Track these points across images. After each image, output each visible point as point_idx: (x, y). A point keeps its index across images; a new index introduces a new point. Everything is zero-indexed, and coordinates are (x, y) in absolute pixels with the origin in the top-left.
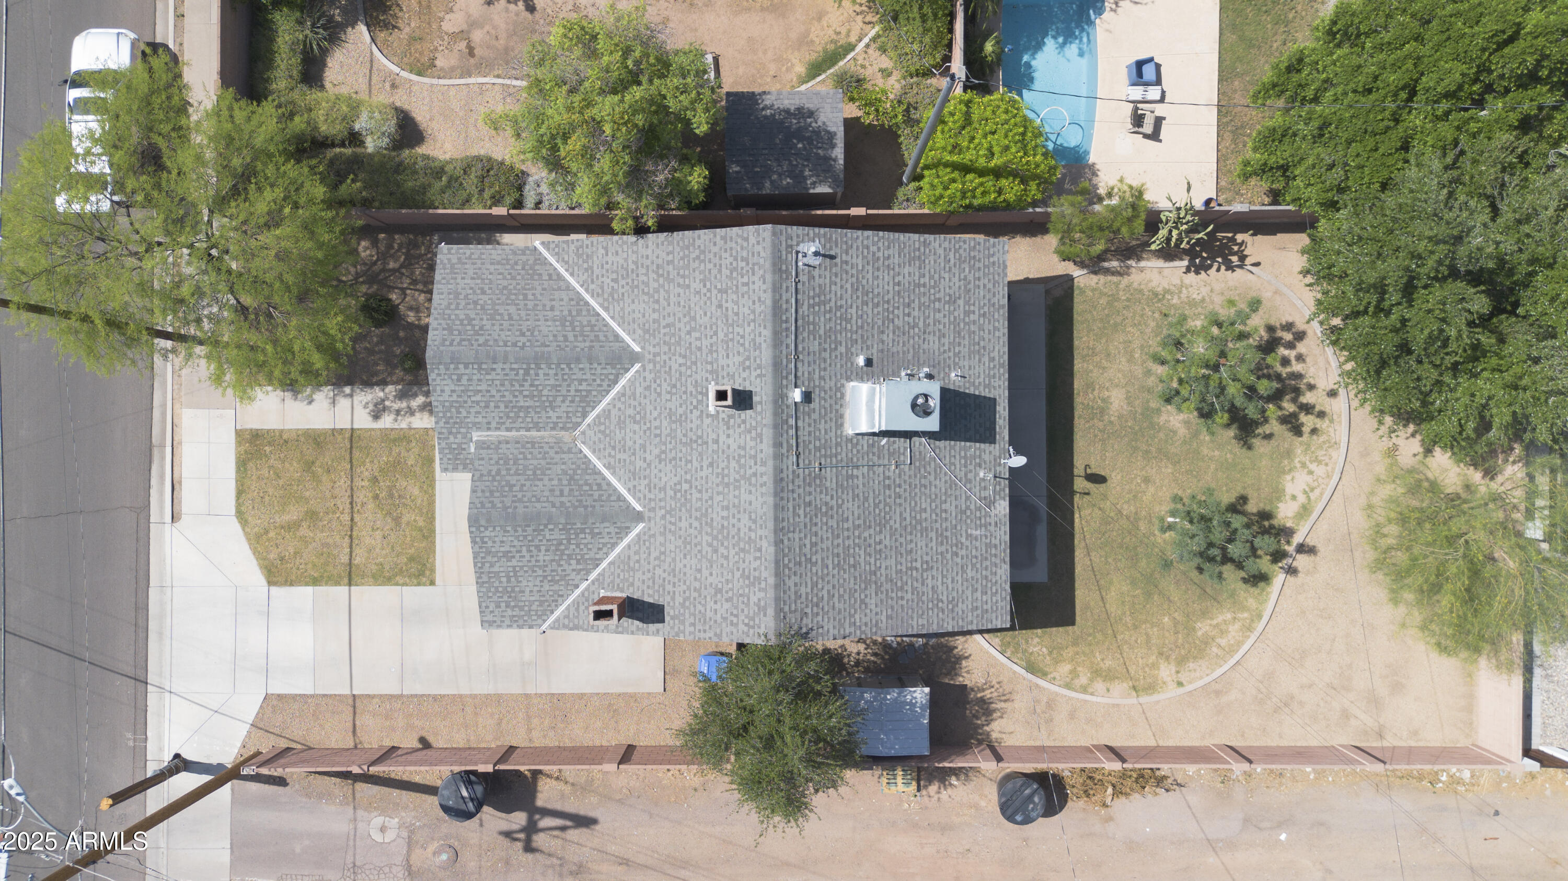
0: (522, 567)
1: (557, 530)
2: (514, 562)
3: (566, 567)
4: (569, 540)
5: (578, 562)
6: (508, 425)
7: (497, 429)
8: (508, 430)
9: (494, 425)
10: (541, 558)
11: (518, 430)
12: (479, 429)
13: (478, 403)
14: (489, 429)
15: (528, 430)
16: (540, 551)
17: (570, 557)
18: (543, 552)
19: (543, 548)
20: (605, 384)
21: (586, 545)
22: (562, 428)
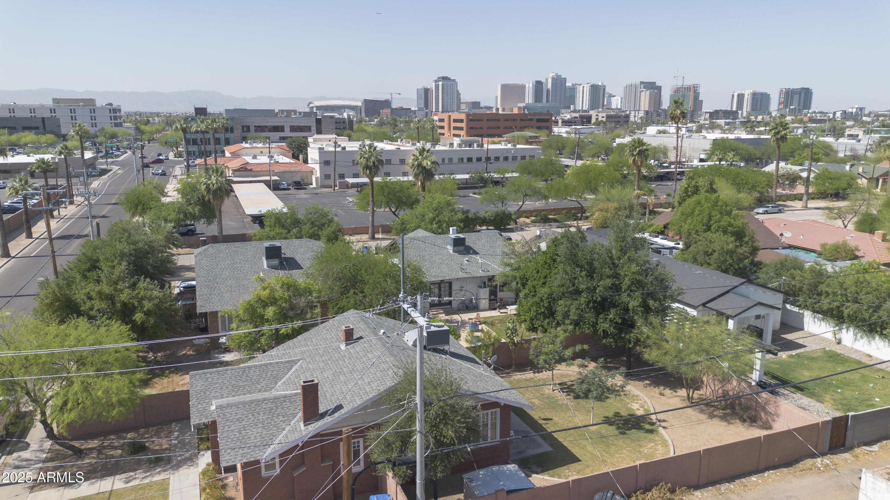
0: (248, 425)
1: (269, 403)
2: (244, 423)
3: (277, 420)
4: (277, 407)
5: (284, 417)
6: (233, 394)
7: (227, 397)
8: (233, 396)
9: (225, 395)
10: (261, 418)
11: (239, 395)
12: (216, 399)
13: (216, 388)
14: (222, 398)
15: (245, 394)
16: (259, 414)
17: (278, 415)
18: (262, 415)
19: (261, 413)
20: (286, 371)
21: (287, 408)
22: (264, 391)
